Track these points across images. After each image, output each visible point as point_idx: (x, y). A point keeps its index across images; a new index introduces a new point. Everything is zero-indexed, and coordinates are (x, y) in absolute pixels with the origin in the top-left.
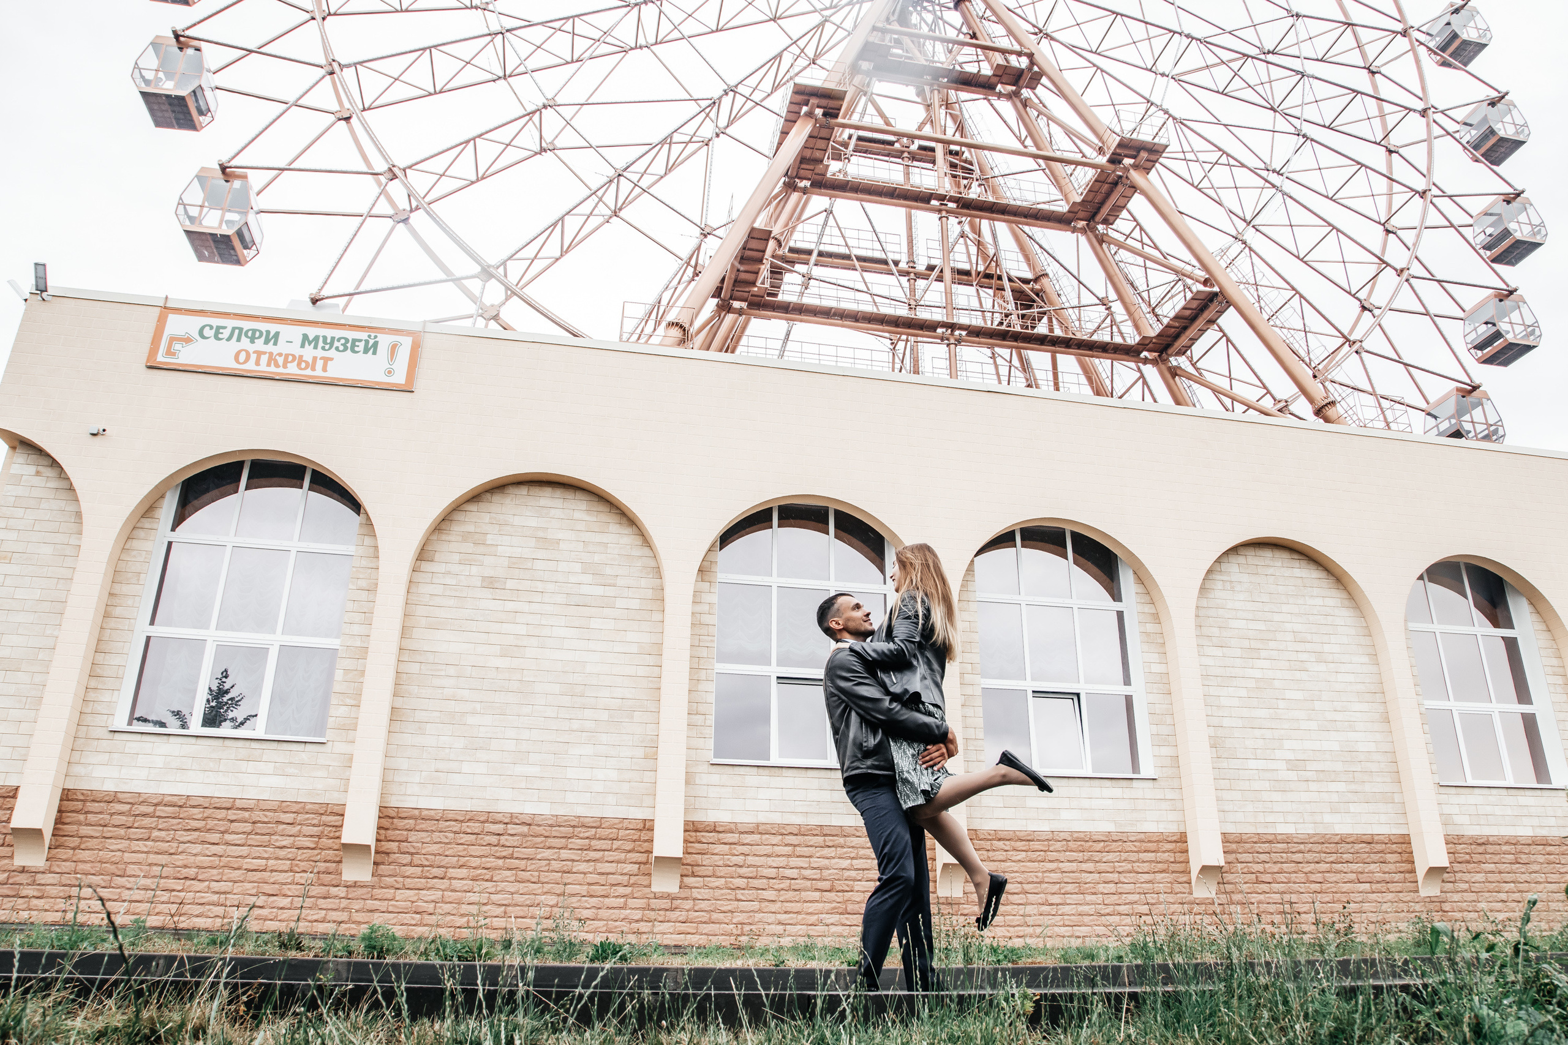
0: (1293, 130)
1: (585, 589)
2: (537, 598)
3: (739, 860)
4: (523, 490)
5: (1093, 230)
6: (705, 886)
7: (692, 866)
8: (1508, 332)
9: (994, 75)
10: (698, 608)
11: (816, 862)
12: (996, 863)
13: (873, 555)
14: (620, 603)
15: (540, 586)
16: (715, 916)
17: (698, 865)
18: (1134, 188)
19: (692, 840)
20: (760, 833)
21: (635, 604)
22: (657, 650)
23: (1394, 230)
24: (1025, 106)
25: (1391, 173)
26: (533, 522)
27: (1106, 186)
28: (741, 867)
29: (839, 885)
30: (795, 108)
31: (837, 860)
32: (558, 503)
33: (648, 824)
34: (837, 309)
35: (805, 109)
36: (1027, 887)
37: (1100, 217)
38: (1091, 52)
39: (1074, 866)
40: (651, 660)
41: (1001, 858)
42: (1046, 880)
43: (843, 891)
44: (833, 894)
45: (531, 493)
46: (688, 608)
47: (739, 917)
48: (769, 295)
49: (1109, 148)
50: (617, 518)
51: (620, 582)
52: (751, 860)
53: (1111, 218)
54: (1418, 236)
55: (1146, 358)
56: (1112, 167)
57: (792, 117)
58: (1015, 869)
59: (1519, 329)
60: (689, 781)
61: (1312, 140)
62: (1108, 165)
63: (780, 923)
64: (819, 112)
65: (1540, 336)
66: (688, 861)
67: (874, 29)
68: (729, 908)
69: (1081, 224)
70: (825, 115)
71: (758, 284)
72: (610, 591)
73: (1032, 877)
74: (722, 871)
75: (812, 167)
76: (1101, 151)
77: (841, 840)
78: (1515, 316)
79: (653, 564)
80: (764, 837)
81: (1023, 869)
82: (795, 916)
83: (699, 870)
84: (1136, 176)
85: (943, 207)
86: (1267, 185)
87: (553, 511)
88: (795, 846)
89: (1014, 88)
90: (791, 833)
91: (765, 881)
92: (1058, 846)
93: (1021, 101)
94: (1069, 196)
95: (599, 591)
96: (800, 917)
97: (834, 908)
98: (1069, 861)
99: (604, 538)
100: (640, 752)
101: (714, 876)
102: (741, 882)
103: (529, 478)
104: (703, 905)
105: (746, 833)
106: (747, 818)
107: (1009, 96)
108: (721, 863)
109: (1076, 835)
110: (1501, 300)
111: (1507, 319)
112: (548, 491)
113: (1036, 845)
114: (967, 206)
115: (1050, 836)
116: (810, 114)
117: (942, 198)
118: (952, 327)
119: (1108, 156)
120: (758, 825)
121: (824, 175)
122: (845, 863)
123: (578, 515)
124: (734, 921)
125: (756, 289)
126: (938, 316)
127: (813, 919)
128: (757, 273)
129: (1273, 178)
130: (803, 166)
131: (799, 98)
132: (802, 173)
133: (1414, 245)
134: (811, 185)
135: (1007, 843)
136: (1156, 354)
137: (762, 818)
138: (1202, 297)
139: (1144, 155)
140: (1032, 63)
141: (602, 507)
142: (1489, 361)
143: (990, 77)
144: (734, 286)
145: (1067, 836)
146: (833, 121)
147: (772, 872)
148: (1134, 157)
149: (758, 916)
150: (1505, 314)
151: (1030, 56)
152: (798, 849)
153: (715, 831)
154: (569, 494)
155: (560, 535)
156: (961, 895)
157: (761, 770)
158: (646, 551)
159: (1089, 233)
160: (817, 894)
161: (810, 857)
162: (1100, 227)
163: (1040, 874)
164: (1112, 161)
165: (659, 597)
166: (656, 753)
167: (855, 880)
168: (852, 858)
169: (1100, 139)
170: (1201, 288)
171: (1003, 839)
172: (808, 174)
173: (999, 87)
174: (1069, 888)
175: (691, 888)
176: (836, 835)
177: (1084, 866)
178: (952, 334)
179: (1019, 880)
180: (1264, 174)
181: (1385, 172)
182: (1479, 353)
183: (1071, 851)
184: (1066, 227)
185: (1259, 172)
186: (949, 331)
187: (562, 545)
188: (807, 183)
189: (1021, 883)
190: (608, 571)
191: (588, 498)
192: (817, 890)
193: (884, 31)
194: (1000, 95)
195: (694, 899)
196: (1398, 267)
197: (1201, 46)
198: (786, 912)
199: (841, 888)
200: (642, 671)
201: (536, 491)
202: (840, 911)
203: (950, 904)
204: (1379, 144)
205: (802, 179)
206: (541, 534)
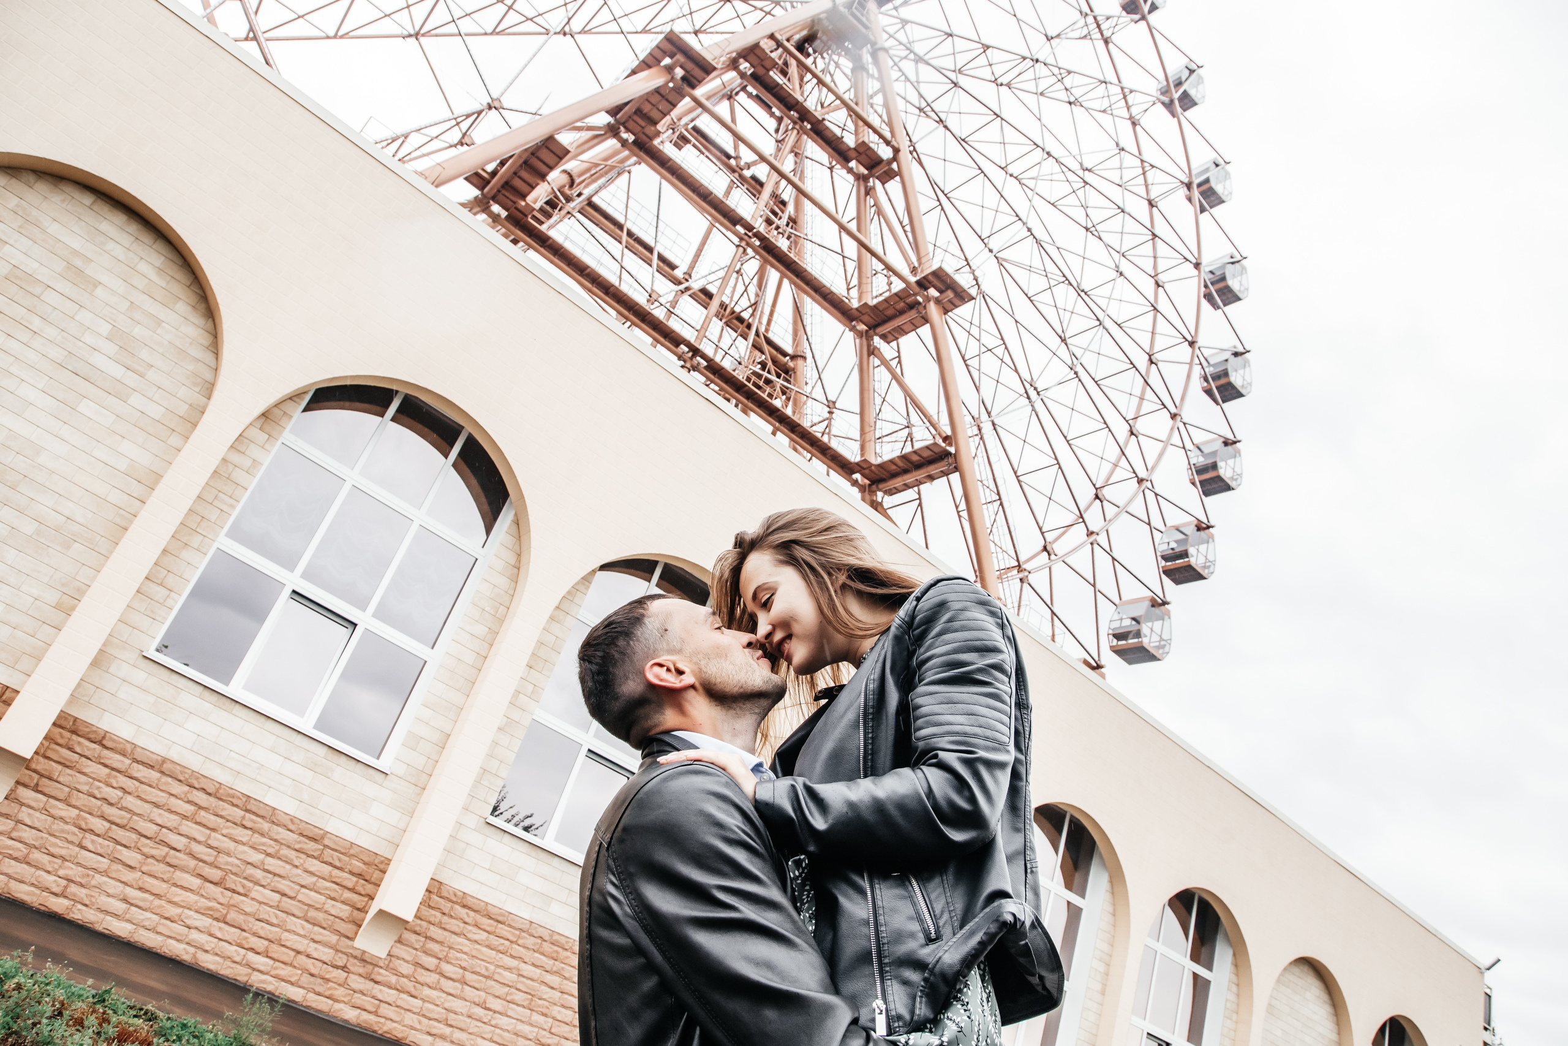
0: (1070, 363)
1: (98, 360)
2: (25, 336)
3: (113, 794)
4: (88, 199)
5: (869, 338)
6: (45, 810)
7: (42, 776)
8: (1146, 636)
9: (855, 149)
10: (235, 458)
11: (217, 840)
12: (446, 933)
13: (486, 507)
14: (136, 400)
15: (36, 323)
16: (36, 855)
17: (50, 779)
18: (926, 320)
19: (60, 741)
20: (162, 773)
21: (155, 411)
22: (152, 480)
23: (1102, 499)
24: (867, 193)
25: (1125, 448)
26: (76, 243)
27: (902, 304)
28: (111, 804)
29: (232, 881)
30: (658, 54)
31: (246, 848)
32: (126, 239)
33: (8, 694)
34: (593, 270)
35: (667, 61)
36: (469, 976)
37: (882, 330)
38: (943, 192)
39: (536, 973)
40: (137, 489)
41: (454, 929)
42: (496, 977)
43: (234, 891)
44: (219, 890)
45: (95, 207)
46: (222, 450)
47: (73, 871)
48: (534, 218)
49: (922, 271)
50: (193, 299)
51: (151, 375)
52: (130, 801)
53: (890, 337)
54: (1117, 515)
55: (856, 481)
56: (917, 289)
57: (651, 61)
58: (465, 949)
59: (1155, 638)
60: (99, 662)
61: (1080, 380)
62: (915, 285)
63: (125, 900)
64: (679, 72)
65: (1168, 653)
66: (39, 768)
67: (772, 37)
68: (63, 852)
69: (862, 327)
70: (683, 78)
71: (529, 199)
72: (131, 379)
73: (480, 966)
74: (81, 800)
75: (643, 123)
76: (914, 271)
77: (265, 826)
78: (1157, 625)
79: (209, 376)
80: (165, 779)
81: (474, 953)
82: (151, 898)
83: (46, 784)
84: (933, 310)
85: (746, 237)
86: (1025, 395)
87: (111, 245)
88: (200, 808)
89: (866, 172)
90: (203, 790)
91: (134, 836)
92: (530, 941)
93: (866, 187)
94: (864, 296)
95: (118, 371)
96: (157, 902)
97: (210, 909)
98: (534, 965)
99: (163, 313)
100: (52, 597)
101: (66, 801)
102: (99, 825)
103: (104, 188)
104: (27, 834)
105: (143, 763)
106: (153, 744)
107: (858, 177)
108: (85, 788)
109: (556, 937)
110: (1153, 606)
111: (1150, 624)
112: (120, 218)
113: (503, 930)
114: (769, 250)
115: (526, 927)
116: (669, 69)
117: (749, 227)
118: (695, 351)
119: (918, 278)
120: (164, 760)
121: (651, 139)
122: (256, 857)
123: (143, 267)
124: (61, 872)
125: (523, 203)
126: (688, 334)
127: (173, 911)
128: (533, 188)
129: (1033, 394)
130: (636, 118)
131: (668, 47)
132: (631, 124)
133: (1110, 521)
134: (634, 142)
135: (472, 914)
136: (867, 482)
137: (174, 754)
138: (936, 450)
139: (950, 294)
140: (895, 158)
141: (181, 276)
142: (1119, 652)
143: (850, 149)
144: (503, 187)
145: (546, 935)
146: (688, 89)
147: (150, 829)
148: (941, 292)
149: (99, 879)
150: (1149, 618)
151: (896, 151)
152: (203, 813)
153: (100, 743)
154: (147, 238)
155: (103, 278)
156: (383, 955)
157: (207, 693)
158: (209, 358)
159: (864, 339)
160: (197, 882)
161: (213, 830)
162: (877, 339)
163: (492, 967)
164: (919, 283)
165: (193, 418)
166: (73, 608)
167: (257, 883)
168: (268, 855)
169: (919, 259)
170: (940, 442)
171: (469, 908)
172: (638, 129)
173: (853, 164)
174: (519, 997)
175: (22, 804)
176: (263, 817)
177: (550, 978)
178: (691, 358)
179: (464, 964)
180: (1028, 386)
181: (1121, 444)
182: (1115, 642)
183: (543, 954)
184: (847, 322)
185: (1025, 382)
186: (690, 354)
187: (99, 292)
188: (631, 138)
189: (464, 969)
190: (144, 354)
191: (170, 256)
192: (200, 876)
193: (779, 44)
194: (850, 171)
195: (19, 822)
196: (1091, 529)
197: (1035, 245)
198: (140, 889)
199: (233, 886)
200: (115, 497)
201: (104, 209)
202: (217, 915)
203: (364, 961)
204: (1127, 421)
205: (628, 130)
206: (78, 263)
